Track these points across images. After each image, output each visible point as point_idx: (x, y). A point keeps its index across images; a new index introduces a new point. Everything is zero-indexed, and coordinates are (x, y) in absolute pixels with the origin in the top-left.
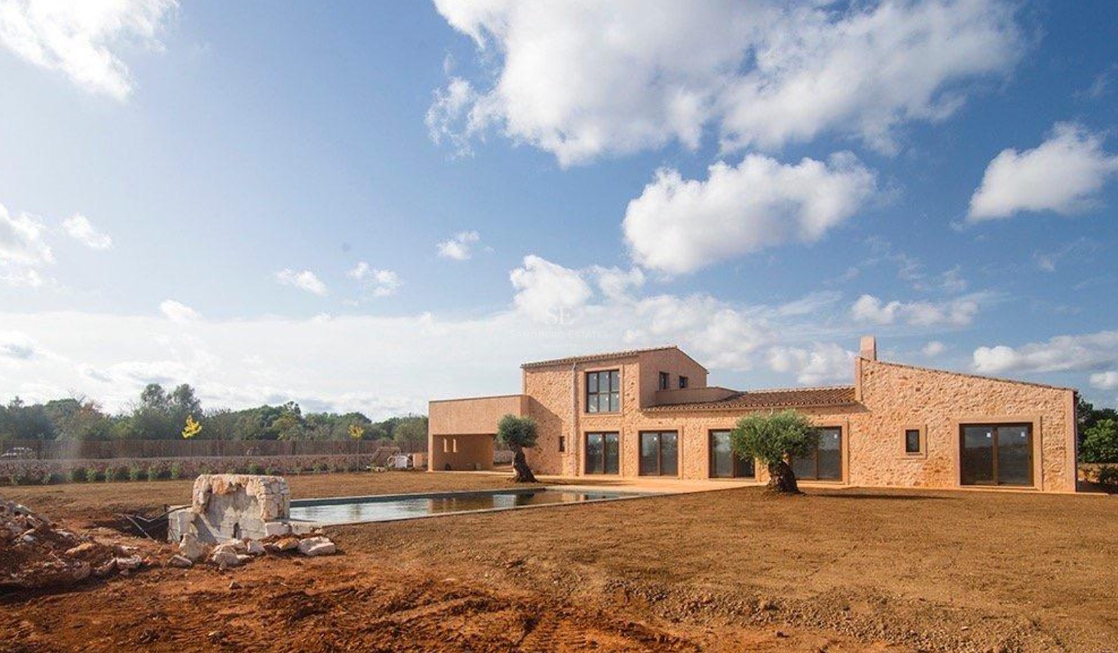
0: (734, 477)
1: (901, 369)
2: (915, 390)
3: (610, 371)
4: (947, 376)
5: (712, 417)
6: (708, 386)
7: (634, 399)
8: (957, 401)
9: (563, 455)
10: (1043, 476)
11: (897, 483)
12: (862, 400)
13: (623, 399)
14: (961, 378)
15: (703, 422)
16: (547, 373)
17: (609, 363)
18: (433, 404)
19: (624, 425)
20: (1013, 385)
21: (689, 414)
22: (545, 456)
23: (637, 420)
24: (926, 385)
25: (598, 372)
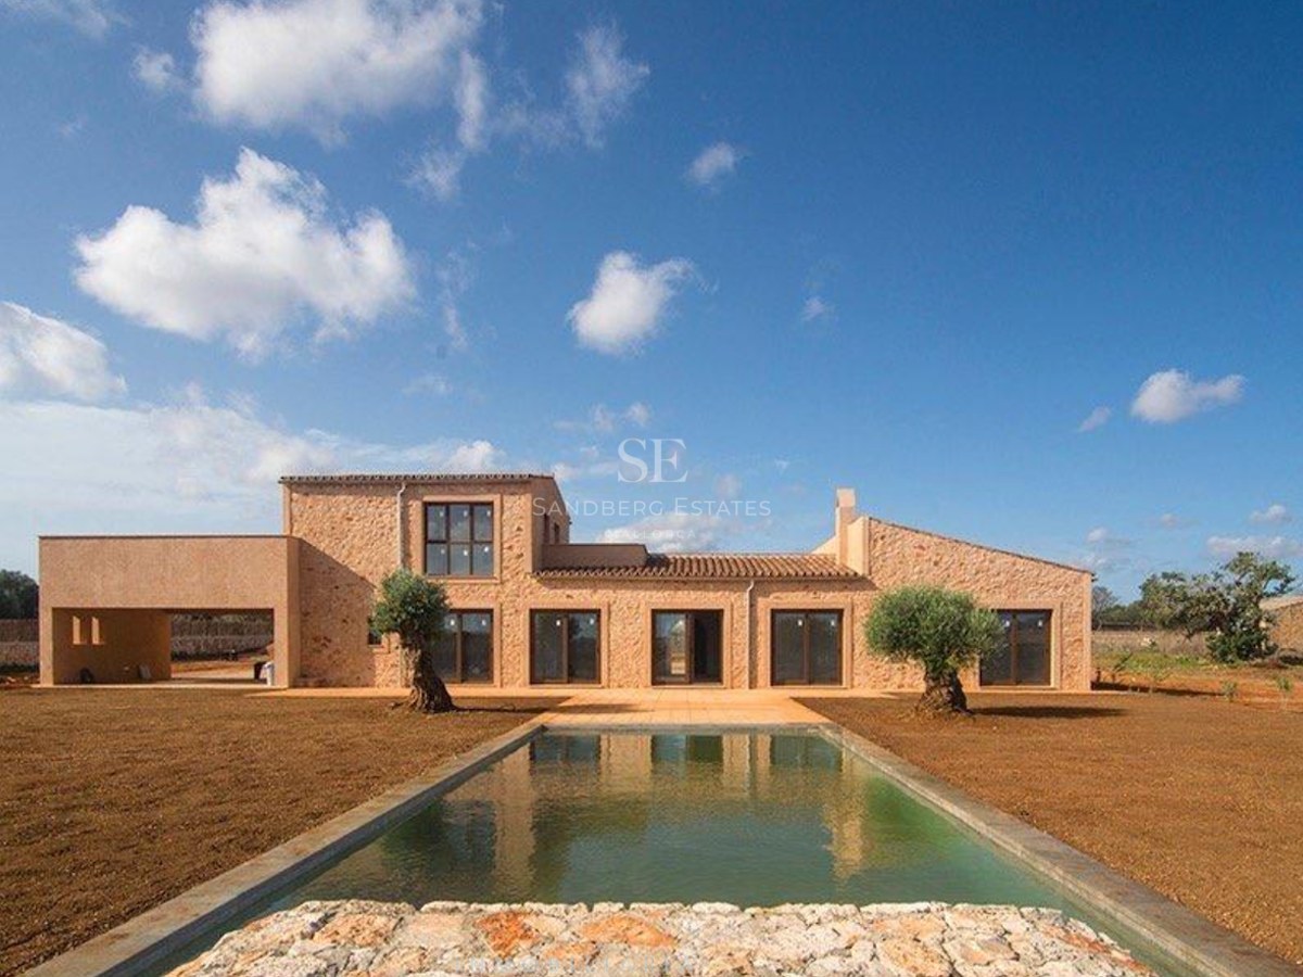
0: (690, 683)
1: (917, 536)
2: (932, 564)
3: (472, 505)
4: (969, 548)
5: (659, 590)
6: (571, 542)
7: (522, 555)
8: (978, 581)
9: (375, 650)
10: (1062, 672)
11: (911, 686)
12: (870, 574)
13: (501, 555)
14: (983, 552)
15: (644, 596)
16: (342, 498)
17: (470, 489)
18: (45, 542)
19: (502, 598)
20: (1036, 564)
21: (621, 583)
22: (338, 652)
23: (528, 591)
24: (946, 559)
25: (447, 505)
